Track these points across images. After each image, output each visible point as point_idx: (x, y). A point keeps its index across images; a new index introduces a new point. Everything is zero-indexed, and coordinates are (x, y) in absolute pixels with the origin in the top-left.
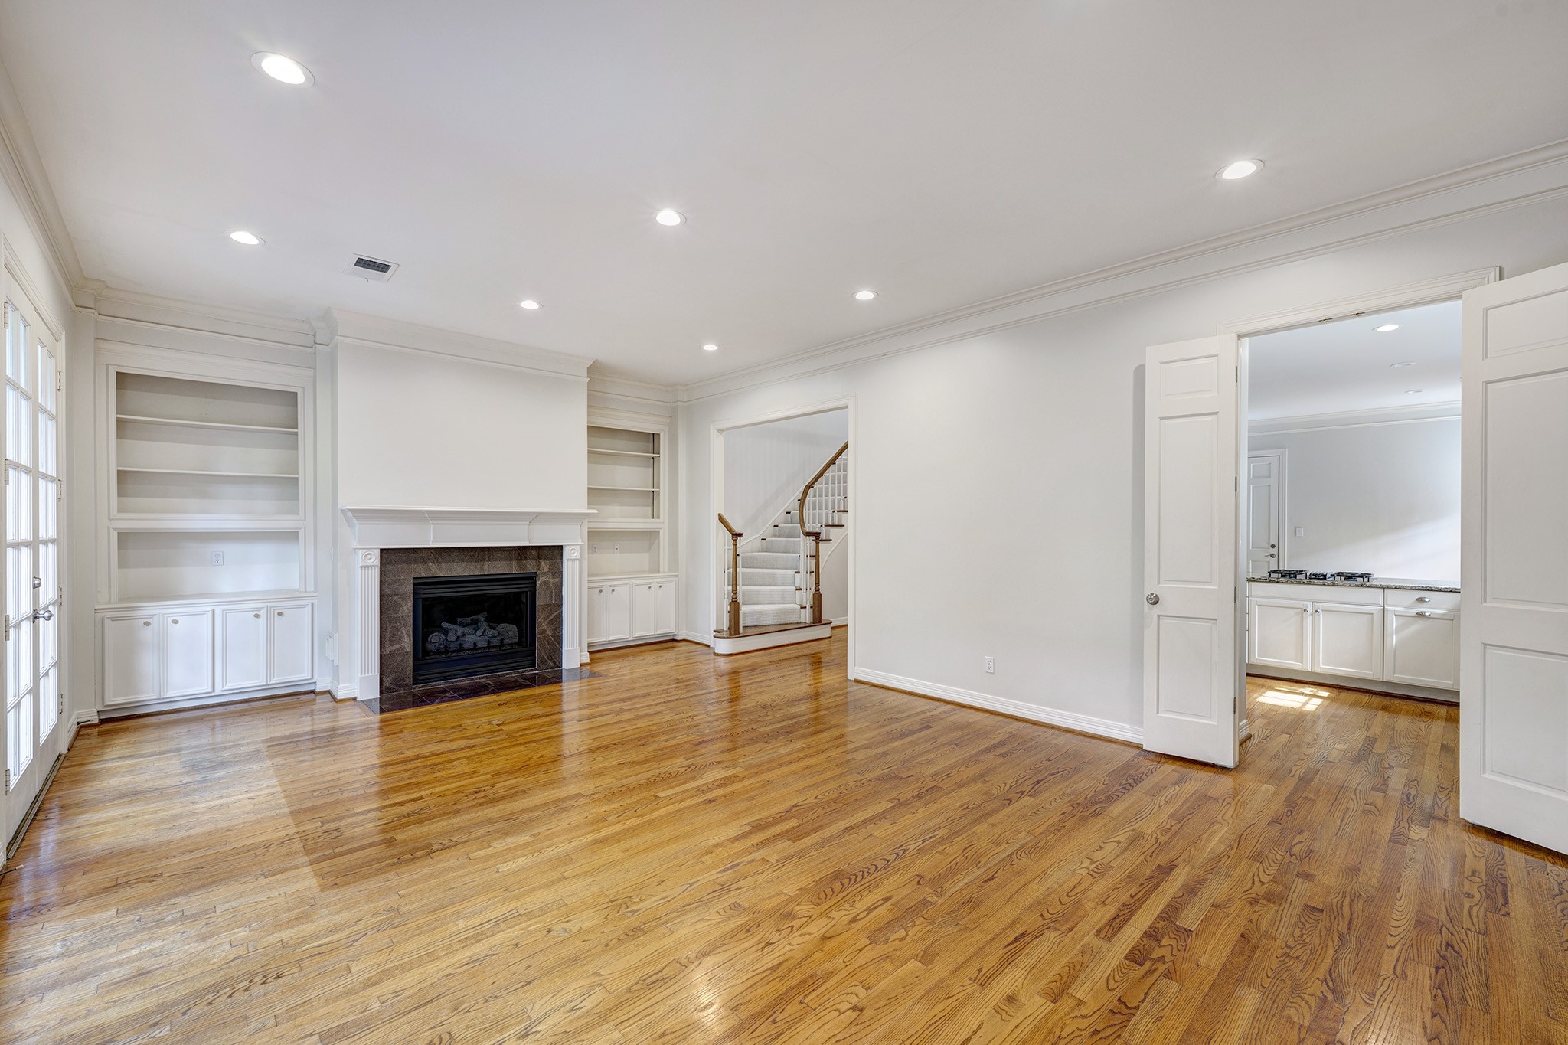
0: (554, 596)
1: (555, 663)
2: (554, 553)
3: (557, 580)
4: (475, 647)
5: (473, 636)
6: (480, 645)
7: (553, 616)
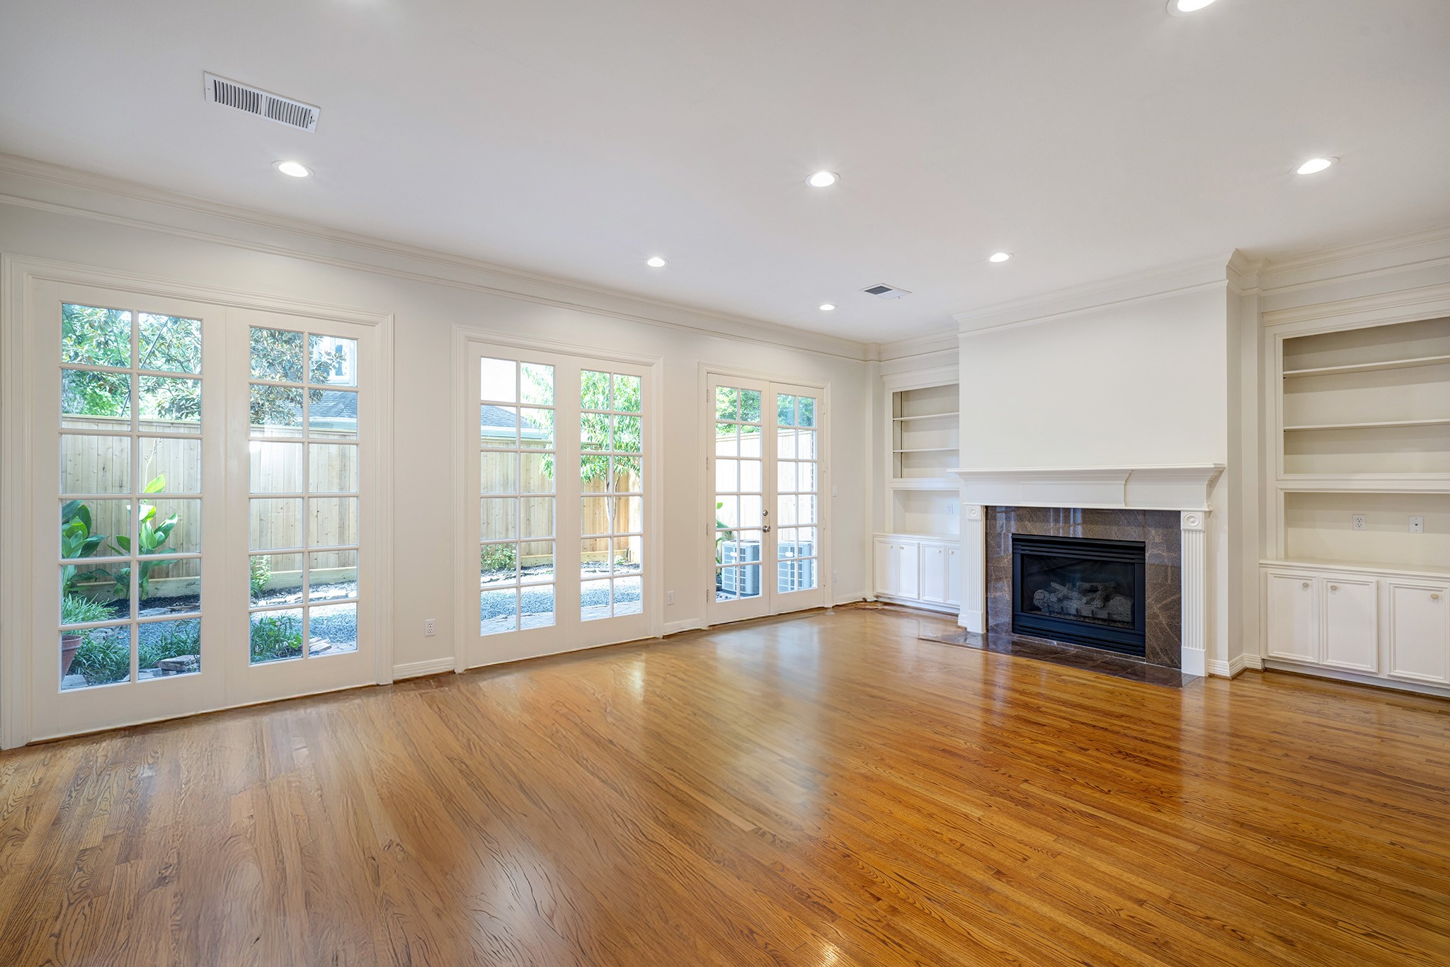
0: (1170, 574)
1: (1172, 661)
2: (1170, 520)
3: (1174, 555)
4: (1078, 614)
5: (1078, 602)
6: (1084, 613)
7: (1169, 600)
